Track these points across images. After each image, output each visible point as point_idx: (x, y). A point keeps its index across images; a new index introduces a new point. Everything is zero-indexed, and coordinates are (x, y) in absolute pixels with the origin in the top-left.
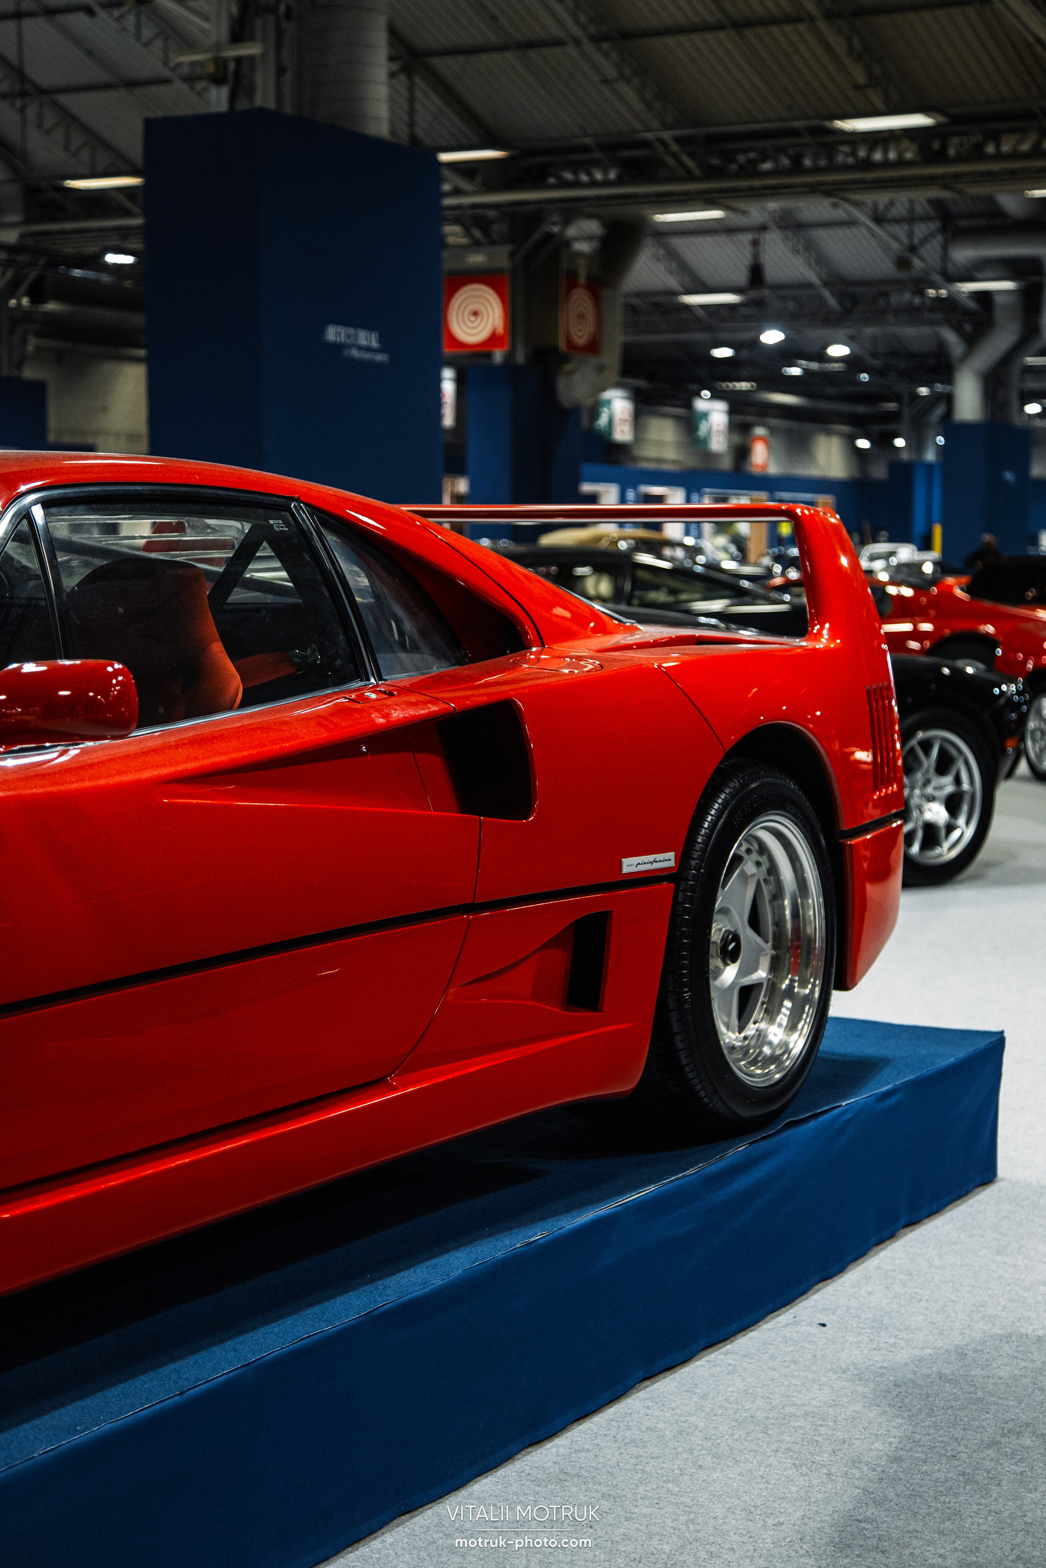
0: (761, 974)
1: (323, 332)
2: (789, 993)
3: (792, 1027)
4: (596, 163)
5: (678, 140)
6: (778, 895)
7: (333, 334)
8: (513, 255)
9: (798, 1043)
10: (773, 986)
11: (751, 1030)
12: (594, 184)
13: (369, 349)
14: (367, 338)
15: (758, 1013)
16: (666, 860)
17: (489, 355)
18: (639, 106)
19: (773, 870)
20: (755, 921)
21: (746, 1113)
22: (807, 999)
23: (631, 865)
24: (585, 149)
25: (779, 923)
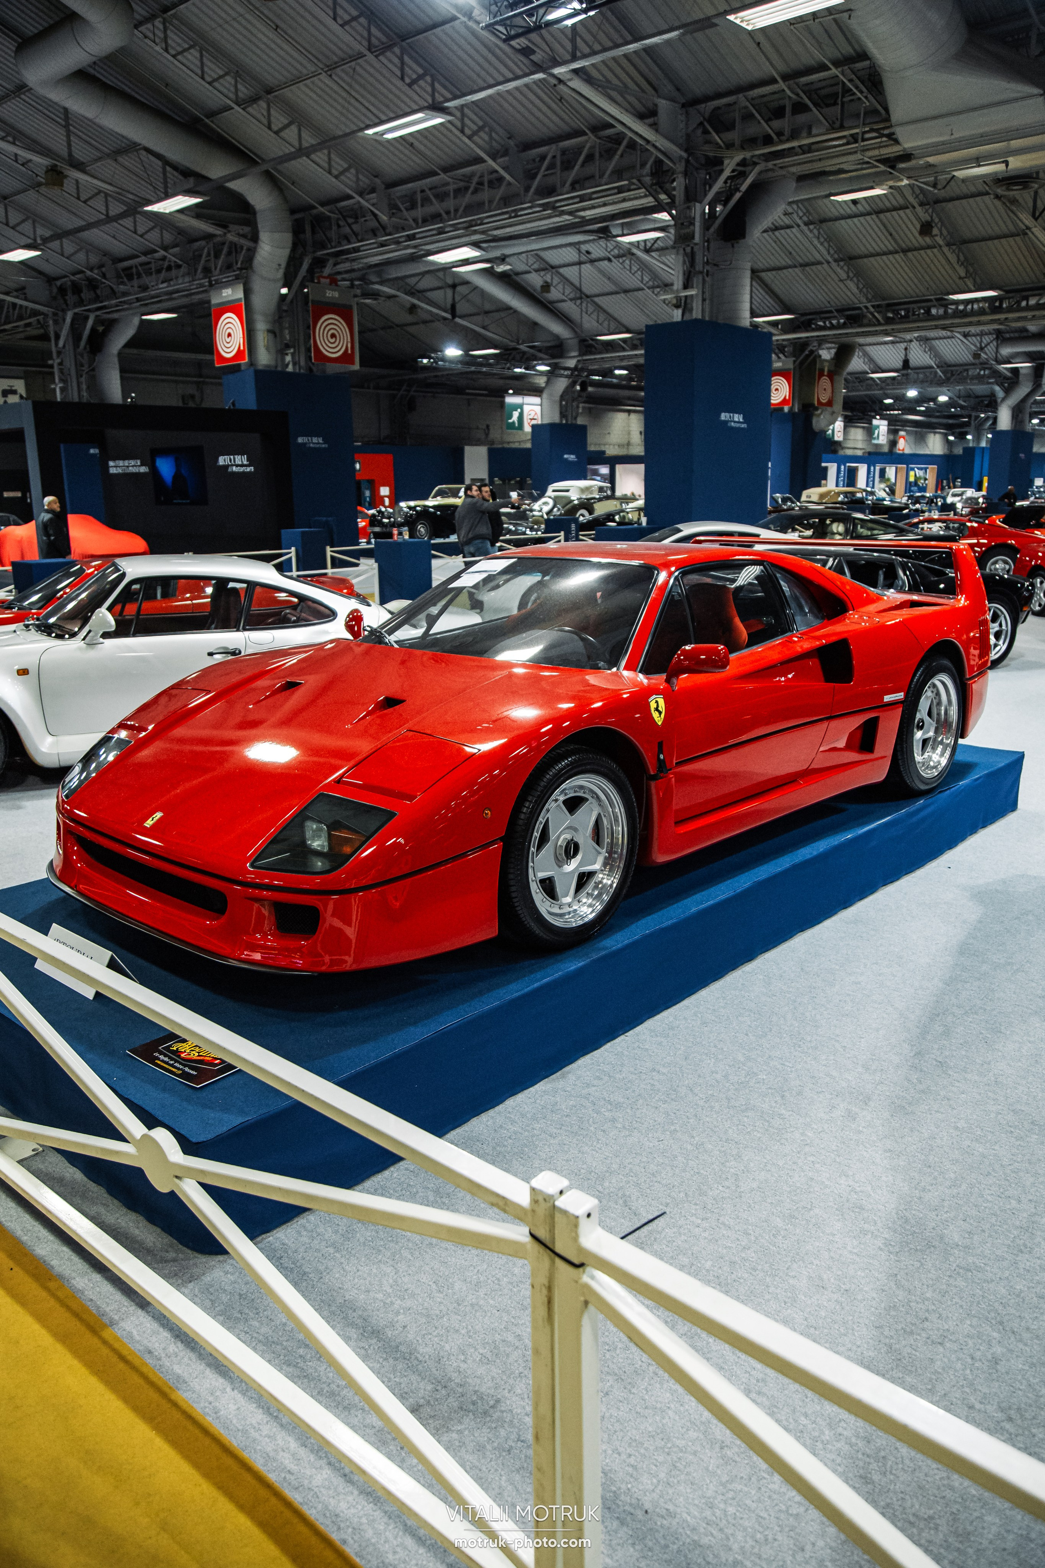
0: (931, 734)
1: (719, 416)
2: (941, 742)
3: (942, 755)
4: (835, 317)
5: (873, 306)
6: (939, 704)
7: (724, 416)
8: (794, 362)
9: (944, 761)
10: (935, 739)
11: (926, 755)
12: (833, 327)
13: (739, 422)
14: (738, 417)
15: (929, 749)
16: (900, 696)
17: (782, 409)
18: (855, 290)
19: (938, 694)
20: (930, 714)
21: (923, 787)
22: (948, 745)
23: (887, 698)
24: (831, 312)
25: (939, 714)
